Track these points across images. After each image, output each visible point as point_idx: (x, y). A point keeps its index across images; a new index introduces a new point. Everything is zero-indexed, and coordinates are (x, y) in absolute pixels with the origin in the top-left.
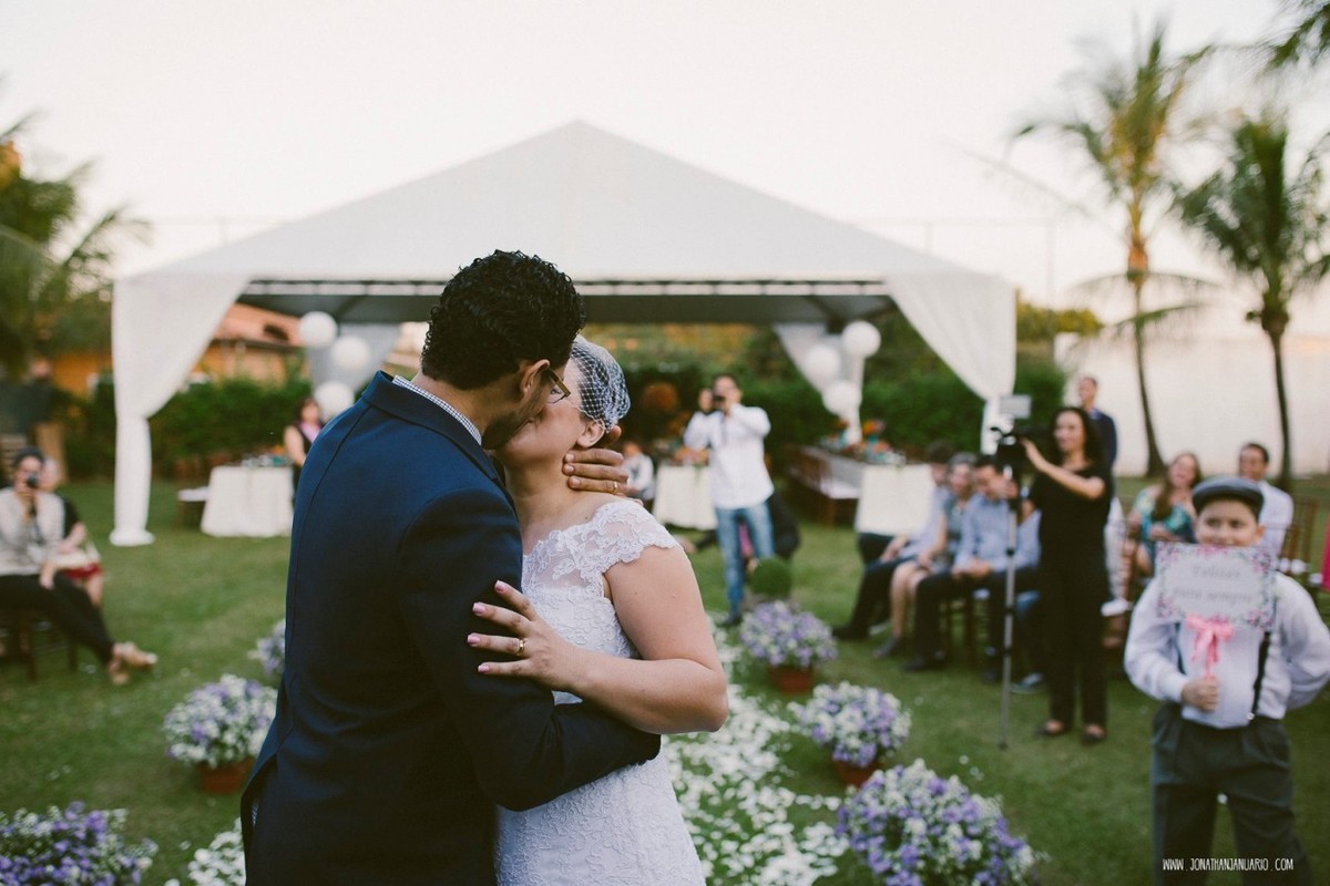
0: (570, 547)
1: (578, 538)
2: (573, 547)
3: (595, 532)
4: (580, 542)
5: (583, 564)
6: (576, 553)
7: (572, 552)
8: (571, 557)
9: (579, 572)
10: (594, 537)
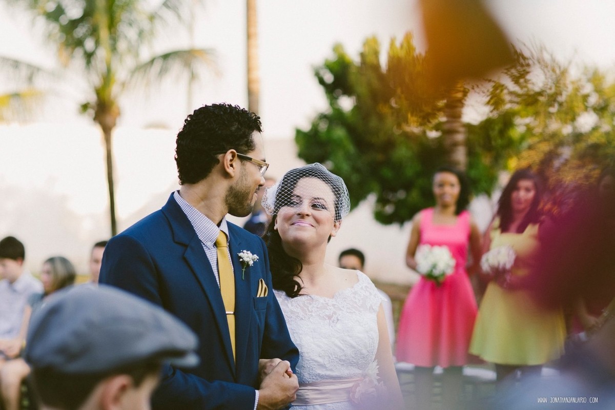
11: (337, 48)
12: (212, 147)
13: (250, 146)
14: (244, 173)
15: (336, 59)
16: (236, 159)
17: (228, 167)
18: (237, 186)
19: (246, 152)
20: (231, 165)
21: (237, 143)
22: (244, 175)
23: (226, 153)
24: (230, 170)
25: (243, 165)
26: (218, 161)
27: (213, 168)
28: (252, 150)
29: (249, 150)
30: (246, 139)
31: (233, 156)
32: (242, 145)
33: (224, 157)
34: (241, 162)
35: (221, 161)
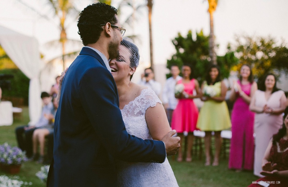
0: (137, 104)
1: (138, 101)
2: (138, 104)
3: (143, 99)
4: (139, 102)
5: (141, 109)
6: (139, 106)
7: (138, 106)
8: (138, 107)
9: (141, 111)
10: (143, 100)
11: (179, 34)
12: (98, 23)
13: (115, 21)
14: (115, 34)
15: (179, 37)
16: (110, 27)
17: (108, 32)
18: (113, 41)
19: (114, 24)
20: (109, 31)
21: (109, 20)
22: (115, 35)
23: (105, 25)
24: (109, 33)
25: (114, 30)
26: (102, 30)
27: (101, 33)
28: (117, 23)
29: (115, 23)
30: (113, 18)
31: (109, 26)
32: (112, 21)
33: (105, 27)
34: (113, 29)
35: (104, 29)
